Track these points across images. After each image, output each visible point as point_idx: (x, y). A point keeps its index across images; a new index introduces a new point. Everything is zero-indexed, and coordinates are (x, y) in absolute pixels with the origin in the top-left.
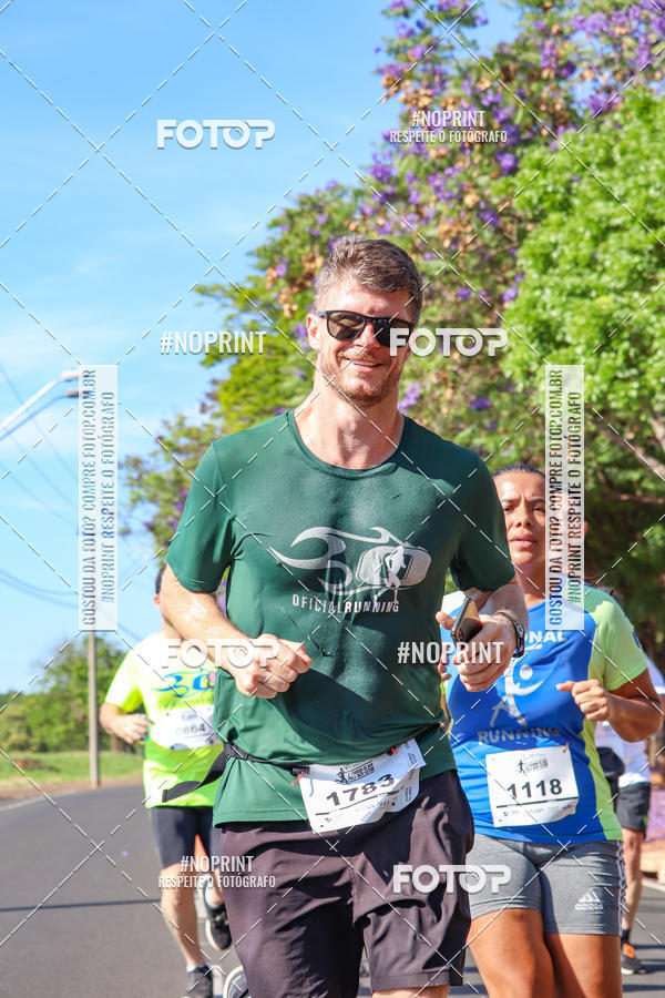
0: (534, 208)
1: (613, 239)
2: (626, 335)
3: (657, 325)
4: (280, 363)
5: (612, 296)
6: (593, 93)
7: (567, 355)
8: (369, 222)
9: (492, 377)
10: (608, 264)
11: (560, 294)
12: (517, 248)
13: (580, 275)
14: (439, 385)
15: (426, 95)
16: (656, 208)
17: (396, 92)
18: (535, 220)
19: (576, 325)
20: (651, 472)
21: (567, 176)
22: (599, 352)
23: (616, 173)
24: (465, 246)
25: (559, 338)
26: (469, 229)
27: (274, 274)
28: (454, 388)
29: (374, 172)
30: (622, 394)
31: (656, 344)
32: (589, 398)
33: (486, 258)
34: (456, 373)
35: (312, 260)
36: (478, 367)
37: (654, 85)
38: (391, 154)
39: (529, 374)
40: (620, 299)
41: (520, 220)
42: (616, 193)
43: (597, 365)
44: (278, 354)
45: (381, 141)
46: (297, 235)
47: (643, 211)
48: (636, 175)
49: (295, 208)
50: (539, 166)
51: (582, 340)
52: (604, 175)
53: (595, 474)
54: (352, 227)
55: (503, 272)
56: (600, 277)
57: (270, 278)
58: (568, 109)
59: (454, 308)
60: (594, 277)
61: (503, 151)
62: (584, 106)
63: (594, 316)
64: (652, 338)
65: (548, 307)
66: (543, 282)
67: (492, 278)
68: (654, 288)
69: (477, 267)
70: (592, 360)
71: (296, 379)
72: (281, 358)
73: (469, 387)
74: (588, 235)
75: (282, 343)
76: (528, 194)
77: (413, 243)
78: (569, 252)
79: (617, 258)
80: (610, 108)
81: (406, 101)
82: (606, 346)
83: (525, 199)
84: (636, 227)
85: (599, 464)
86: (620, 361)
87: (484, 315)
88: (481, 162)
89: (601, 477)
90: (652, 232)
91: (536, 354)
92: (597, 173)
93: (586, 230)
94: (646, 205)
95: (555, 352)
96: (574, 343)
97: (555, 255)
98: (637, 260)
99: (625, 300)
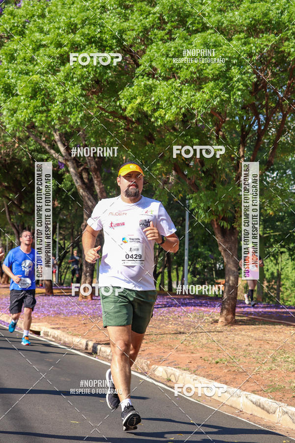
0: (7, 32)
1: (42, 50)
2: (43, 92)
3: (58, 90)
5: (39, 75)
7: (17, 100)
10: (39, 61)
11: (16, 73)
13: (26, 65)
16: (62, 39)
18: (8, 38)
19: (22, 87)
20: (52, 155)
21: (24, 19)
23: (46, 21)
25: (14, 92)
31: (56, 98)
32: (24, 119)
40: (42, 77)
42: (46, 29)
43: (29, 105)
47: (56, 39)
48: (55, 22)
50: (11, 14)
51: (24, 94)
52: (40, 21)
53: (27, 154)
56: (35, 66)
60: (32, 66)
64: (55, 95)
65: (11, 77)
66: (9, 66)
68: (58, 74)
70: (27, 103)
74: (31, 47)
76: (5, 26)
78: (22, 56)
79: (43, 60)
82: (32, 98)
83: (4, 28)
84: (53, 46)
85: (29, 150)
90: (59, 49)
91: (3, 98)
92: (37, 20)
93: (30, 45)
94: (57, 36)
95: (11, 98)
96: (21, 94)
97: (15, 55)
98: (52, 60)
99: (45, 78)
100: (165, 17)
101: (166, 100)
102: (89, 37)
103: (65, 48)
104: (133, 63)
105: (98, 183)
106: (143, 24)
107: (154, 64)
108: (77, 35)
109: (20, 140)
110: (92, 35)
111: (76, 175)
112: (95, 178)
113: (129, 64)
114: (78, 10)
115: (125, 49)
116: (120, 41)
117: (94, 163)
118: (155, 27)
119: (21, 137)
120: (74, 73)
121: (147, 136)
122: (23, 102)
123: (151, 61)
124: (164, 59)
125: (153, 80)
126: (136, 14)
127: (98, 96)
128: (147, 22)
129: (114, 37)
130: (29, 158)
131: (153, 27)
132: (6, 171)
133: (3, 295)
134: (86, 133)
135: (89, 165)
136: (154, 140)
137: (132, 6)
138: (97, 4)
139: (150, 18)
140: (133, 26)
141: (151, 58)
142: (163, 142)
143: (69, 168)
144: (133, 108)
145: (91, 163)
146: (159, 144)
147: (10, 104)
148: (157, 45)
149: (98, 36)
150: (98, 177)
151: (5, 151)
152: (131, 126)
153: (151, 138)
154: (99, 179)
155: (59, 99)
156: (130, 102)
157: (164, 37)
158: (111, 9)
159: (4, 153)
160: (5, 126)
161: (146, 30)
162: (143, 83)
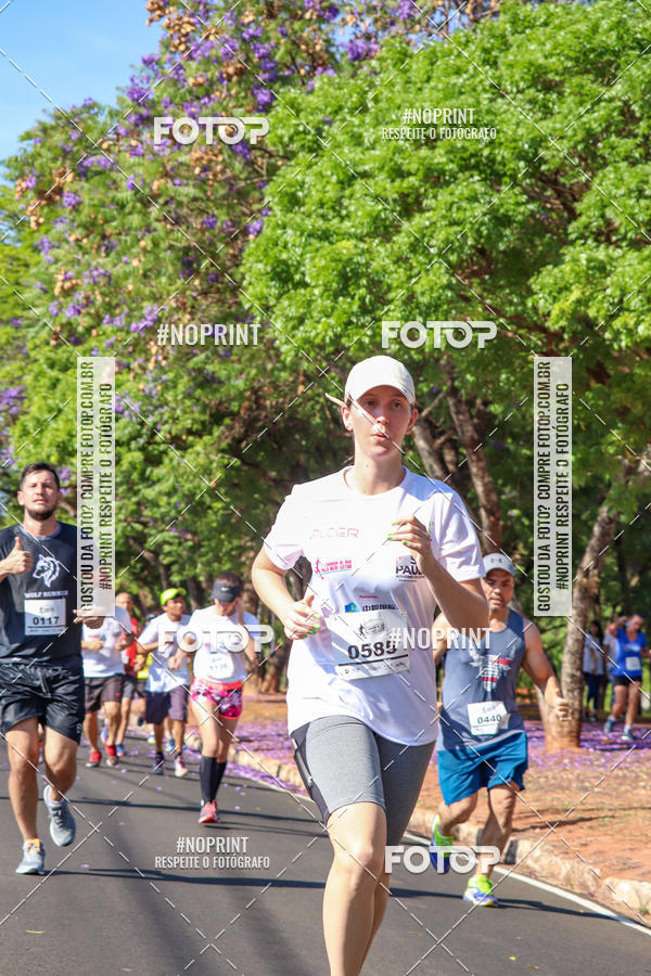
0: (285, 146)
1: (359, 185)
2: (364, 281)
3: (394, 276)
4: (21, 273)
5: (354, 242)
6: (353, 37)
7: (305, 296)
8: (121, 143)
9: (230, 307)
10: (352, 208)
11: (302, 234)
12: (266, 183)
13: (323, 216)
14: (177, 309)
15: (188, 23)
16: (405, 159)
17: (160, 16)
18: (286, 158)
19: (316, 267)
21: (320, 117)
22: (336, 296)
23: (368, 119)
24: (215, 175)
25: (297, 277)
26: (220, 158)
27: (24, 185)
28: (191, 313)
29: (131, 94)
30: (355, 339)
31: (391, 296)
32: (323, 340)
33: (235, 188)
34: (195, 298)
35: (62, 174)
36: (217, 296)
37: (412, 37)
38: (148, 78)
39: (267, 308)
40: (362, 245)
41: (271, 156)
42: (368, 138)
43: (333, 308)
44: (18, 266)
45: (140, 64)
46: (49, 150)
47: (391, 160)
48: (387, 124)
49: (50, 121)
50: (297, 109)
51: (321, 282)
52: (356, 121)
53: (322, 409)
54: (105, 146)
55: (251, 205)
56: (343, 220)
57: (19, 189)
58: (327, 51)
59: (199, 235)
60: (336, 221)
61: (260, 86)
62: (342, 50)
63: (334, 260)
65: (290, 245)
66: (286, 220)
67: (239, 209)
68: (395, 238)
69: (225, 197)
70: (328, 303)
71: (36, 291)
72: (23, 269)
73: (206, 314)
74: (334, 179)
75: (26, 255)
76: (280, 132)
77: (164, 166)
78: (316, 196)
79: (361, 207)
80: (368, 55)
81: (168, 27)
82: (343, 291)
83: (277, 136)
84: (384, 175)
86: (355, 308)
87: (227, 244)
88: (238, 93)
89: (328, 413)
90: (398, 181)
91: (274, 291)
92: (348, 117)
93: (332, 174)
94: (394, 154)
95: (292, 291)
96: (313, 284)
97: (300, 194)
98: (380, 207)
99: (366, 246)
100: (635, 108)
101: (639, 292)
102: (466, 155)
103: (412, 179)
104: (561, 207)
105: (480, 473)
106: (585, 123)
107: (609, 213)
108: (437, 151)
109: (308, 378)
110: (472, 149)
111: (430, 454)
112: (473, 461)
113: (552, 210)
114: (441, 96)
115: (544, 178)
116: (534, 162)
117: (470, 428)
118: (613, 128)
119: (309, 373)
120: (432, 236)
121: (592, 367)
122: (319, 301)
123: (605, 206)
124: (632, 202)
125: (607, 248)
126: (570, 100)
127: (483, 282)
128: (595, 120)
129: (521, 156)
130: (326, 418)
131: (606, 130)
132: (275, 446)
133: (266, 718)
134: (453, 363)
135: (460, 433)
136: (609, 376)
137: (562, 83)
138: (481, 82)
139: (602, 111)
140: (561, 130)
141: (602, 200)
142: (629, 383)
143: (415, 440)
144: (563, 312)
145: (465, 429)
146: (619, 385)
147: (289, 307)
148: (617, 170)
149: (486, 152)
150: (479, 460)
151: (274, 403)
152: (557, 346)
153: (600, 374)
154: (482, 464)
155: (398, 295)
156: (555, 299)
157: (631, 151)
158: (512, 92)
159: (272, 407)
160: (277, 350)
161: (591, 138)
162: (583, 257)
